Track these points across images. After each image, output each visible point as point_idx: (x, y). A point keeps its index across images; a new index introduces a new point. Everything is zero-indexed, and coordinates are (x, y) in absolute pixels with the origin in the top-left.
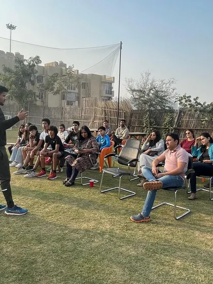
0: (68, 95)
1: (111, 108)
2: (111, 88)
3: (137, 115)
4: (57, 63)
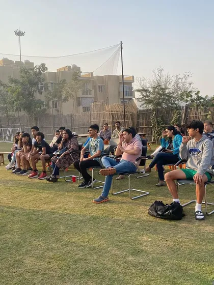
0: (83, 101)
1: (117, 111)
2: (131, 88)
3: (144, 116)
4: (69, 67)
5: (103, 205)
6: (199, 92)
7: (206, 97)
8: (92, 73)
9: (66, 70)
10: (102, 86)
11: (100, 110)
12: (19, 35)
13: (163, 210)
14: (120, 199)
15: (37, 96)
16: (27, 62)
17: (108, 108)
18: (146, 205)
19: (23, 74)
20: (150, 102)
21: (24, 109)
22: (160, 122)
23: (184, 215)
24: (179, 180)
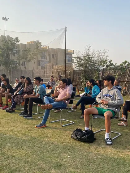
0: (42, 63)
1: (61, 70)
2: (72, 57)
3: (77, 74)
4: (35, 42)
5: (41, 129)
6: (111, 61)
7: (116, 64)
8: (48, 46)
9: (33, 43)
10: (54, 55)
11: (50, 69)
12: (5, 20)
13: (81, 135)
14: (54, 125)
15: (12, 57)
16: (8, 37)
17: (55, 67)
18: (71, 131)
19: (4, 43)
20: (81, 65)
21: (3, 65)
22: (87, 78)
23: (95, 139)
24: (93, 115)
